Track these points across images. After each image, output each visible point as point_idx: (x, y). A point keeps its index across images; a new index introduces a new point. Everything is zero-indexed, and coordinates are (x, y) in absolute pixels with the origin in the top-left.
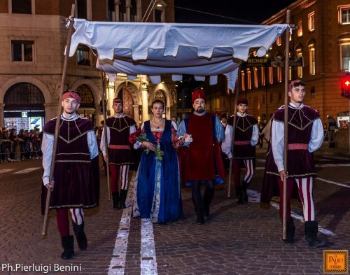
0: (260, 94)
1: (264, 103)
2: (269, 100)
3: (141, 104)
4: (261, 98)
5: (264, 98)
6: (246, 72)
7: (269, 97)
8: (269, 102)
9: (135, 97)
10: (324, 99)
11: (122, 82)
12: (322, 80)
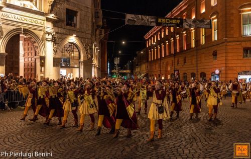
0: (170, 60)
1: (173, 66)
2: (176, 63)
3: (43, 55)
4: (171, 62)
5: (173, 62)
6: (161, 47)
7: (176, 61)
8: (176, 65)
9: (37, 47)
10: (226, 60)
11: (15, 27)
12: (225, 44)
